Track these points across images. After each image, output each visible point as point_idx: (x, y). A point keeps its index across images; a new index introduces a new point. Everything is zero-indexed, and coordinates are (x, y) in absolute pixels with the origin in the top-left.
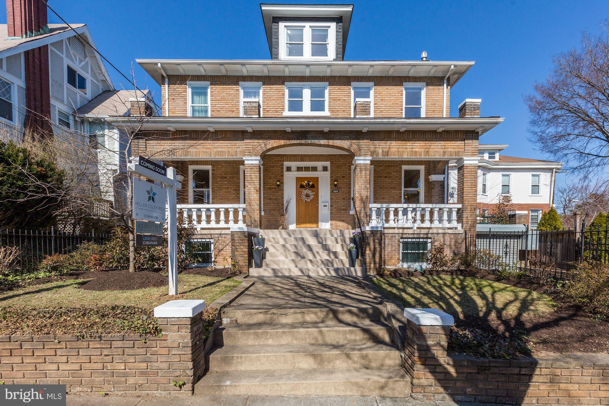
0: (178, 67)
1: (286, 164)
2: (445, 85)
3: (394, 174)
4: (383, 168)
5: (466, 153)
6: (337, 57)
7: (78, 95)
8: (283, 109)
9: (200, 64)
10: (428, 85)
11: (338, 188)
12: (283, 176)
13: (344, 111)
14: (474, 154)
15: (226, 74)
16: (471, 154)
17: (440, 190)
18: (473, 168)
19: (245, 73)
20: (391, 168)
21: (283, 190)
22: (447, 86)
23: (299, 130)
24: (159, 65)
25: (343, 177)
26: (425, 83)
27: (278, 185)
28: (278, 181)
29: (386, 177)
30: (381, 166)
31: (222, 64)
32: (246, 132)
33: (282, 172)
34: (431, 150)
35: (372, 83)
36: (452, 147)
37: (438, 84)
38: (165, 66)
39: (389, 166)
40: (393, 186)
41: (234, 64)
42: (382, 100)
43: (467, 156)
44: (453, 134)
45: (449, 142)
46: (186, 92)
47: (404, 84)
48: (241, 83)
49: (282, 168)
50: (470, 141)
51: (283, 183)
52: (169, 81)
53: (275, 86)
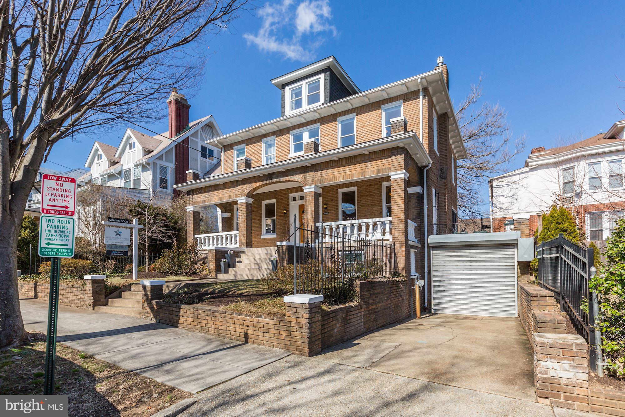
0: (226, 140)
1: (292, 195)
2: (421, 97)
3: (375, 191)
4: (364, 188)
5: (392, 169)
6: (325, 101)
7: (208, 163)
8: (289, 153)
9: (236, 135)
10: (405, 101)
11: (328, 210)
12: (288, 205)
13: (332, 144)
14: (400, 168)
15: (253, 136)
16: (396, 168)
17: (417, 202)
18: (399, 181)
19: (264, 132)
20: (372, 187)
21: (289, 217)
22: (424, 98)
23: (268, 173)
24: (216, 141)
25: (332, 200)
26: (402, 100)
27: (285, 213)
28: (285, 210)
29: (367, 196)
30: (363, 186)
31: (248, 131)
32: (238, 181)
33: (288, 202)
34: (367, 170)
35: (355, 114)
36: (380, 165)
37: (415, 97)
38: (220, 141)
39: (370, 185)
40: (374, 203)
41: (254, 129)
42: (363, 127)
43: (393, 171)
44: (379, 154)
45: (377, 161)
46: (233, 154)
47: (382, 106)
48: (263, 140)
49: (288, 199)
50: (396, 157)
51: (289, 211)
52: (224, 149)
53: (283, 136)
